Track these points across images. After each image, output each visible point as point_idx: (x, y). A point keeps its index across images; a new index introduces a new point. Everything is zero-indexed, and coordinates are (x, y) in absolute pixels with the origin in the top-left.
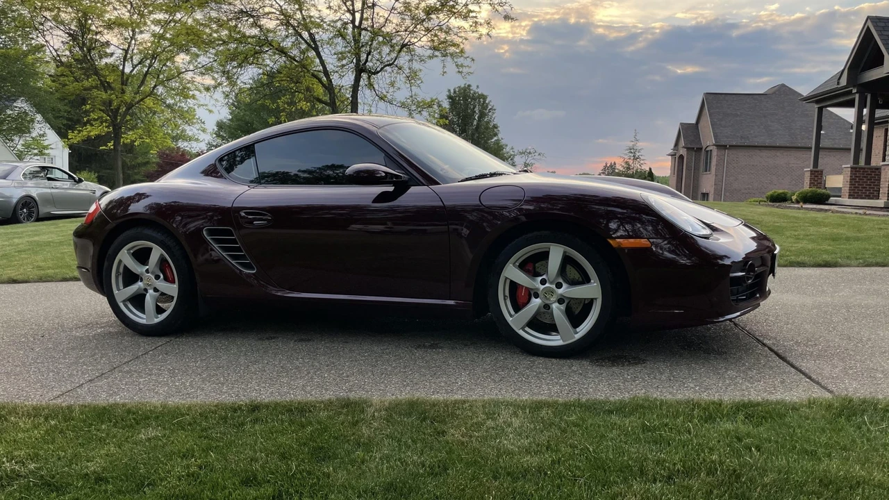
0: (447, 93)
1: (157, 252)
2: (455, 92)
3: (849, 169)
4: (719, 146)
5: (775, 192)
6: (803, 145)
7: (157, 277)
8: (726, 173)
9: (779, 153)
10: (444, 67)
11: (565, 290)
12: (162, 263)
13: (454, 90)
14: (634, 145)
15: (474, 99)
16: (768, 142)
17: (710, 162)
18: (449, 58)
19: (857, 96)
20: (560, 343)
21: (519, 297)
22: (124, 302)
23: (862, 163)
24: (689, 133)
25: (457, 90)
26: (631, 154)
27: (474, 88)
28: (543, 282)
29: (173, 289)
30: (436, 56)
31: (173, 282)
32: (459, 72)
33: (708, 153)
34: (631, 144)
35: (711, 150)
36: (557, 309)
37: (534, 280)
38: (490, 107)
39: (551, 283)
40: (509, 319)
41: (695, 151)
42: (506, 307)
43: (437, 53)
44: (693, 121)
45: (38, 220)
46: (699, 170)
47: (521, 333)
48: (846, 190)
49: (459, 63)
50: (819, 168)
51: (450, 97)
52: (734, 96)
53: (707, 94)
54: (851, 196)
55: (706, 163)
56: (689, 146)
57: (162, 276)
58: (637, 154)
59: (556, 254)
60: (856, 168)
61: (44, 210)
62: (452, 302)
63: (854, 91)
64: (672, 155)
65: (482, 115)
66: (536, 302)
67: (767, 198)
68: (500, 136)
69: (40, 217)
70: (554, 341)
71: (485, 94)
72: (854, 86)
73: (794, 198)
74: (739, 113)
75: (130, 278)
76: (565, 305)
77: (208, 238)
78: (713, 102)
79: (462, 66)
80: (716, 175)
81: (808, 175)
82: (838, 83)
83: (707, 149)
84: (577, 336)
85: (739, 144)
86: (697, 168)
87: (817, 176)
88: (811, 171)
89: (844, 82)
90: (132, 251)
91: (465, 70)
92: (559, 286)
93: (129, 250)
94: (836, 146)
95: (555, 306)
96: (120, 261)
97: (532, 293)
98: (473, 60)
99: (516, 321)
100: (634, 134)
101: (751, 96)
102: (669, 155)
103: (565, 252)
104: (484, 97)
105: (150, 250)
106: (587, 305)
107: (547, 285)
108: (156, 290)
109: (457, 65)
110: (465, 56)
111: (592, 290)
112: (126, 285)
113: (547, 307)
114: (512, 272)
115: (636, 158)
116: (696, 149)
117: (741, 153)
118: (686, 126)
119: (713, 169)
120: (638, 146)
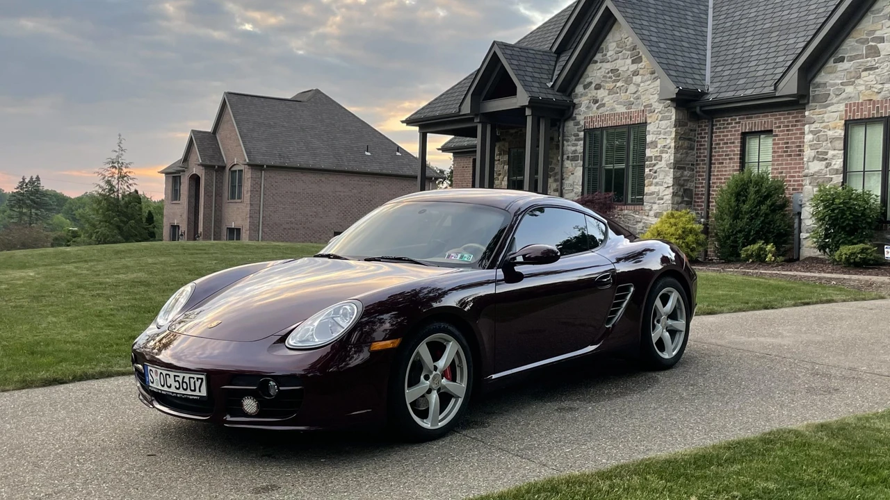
4: (256, 167)
6: (350, 169)
8: (264, 202)
9: (323, 178)
14: (118, 157)
16: (311, 164)
17: (240, 186)
19: (480, 125)
24: (204, 142)
26: (114, 170)
33: (236, 176)
34: (114, 156)
35: (241, 171)
41: (216, 171)
44: (210, 129)
46: (221, 196)
52: (262, 100)
53: (229, 94)
55: (233, 187)
56: (208, 163)
58: (125, 170)
63: (477, 119)
72: (477, 115)
74: (272, 123)
78: (234, 104)
80: (251, 204)
82: (460, 110)
83: (233, 169)
85: (278, 164)
86: (219, 194)
89: (466, 109)
94: (384, 172)
100: (118, 141)
101: (283, 102)
102: (162, 172)
115: (122, 177)
116: (216, 168)
117: (280, 177)
118: (200, 135)
119: (246, 196)
120: (126, 158)
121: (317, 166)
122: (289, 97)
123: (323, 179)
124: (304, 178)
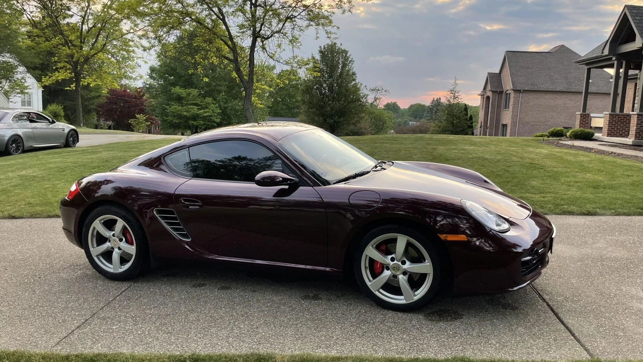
0: (319, 49)
1: (120, 224)
2: (324, 48)
3: (608, 116)
4: (515, 91)
5: (555, 129)
6: (576, 90)
7: (121, 240)
8: (520, 110)
10: (317, 33)
11: (408, 266)
12: (124, 231)
13: (324, 46)
14: (454, 88)
15: (338, 53)
16: (551, 88)
17: (509, 102)
18: (321, 27)
19: (616, 63)
20: (404, 302)
21: (376, 269)
22: (97, 256)
23: (618, 111)
24: (494, 80)
25: (326, 46)
26: (452, 95)
27: (338, 45)
28: (393, 259)
29: (132, 250)
30: (311, 25)
31: (132, 244)
32: (328, 37)
33: (508, 95)
34: (452, 87)
35: (510, 93)
36: (402, 279)
37: (386, 258)
38: (350, 59)
39: (398, 261)
40: (369, 284)
41: (498, 94)
42: (366, 275)
43: (312, 23)
44: (498, 72)
45: (24, 151)
46: (500, 107)
47: (377, 293)
48: (605, 130)
49: (328, 31)
50: (587, 112)
51: (321, 52)
53: (508, 52)
54: (609, 135)
55: (506, 102)
56: (494, 90)
57: (124, 240)
58: (457, 94)
59: (402, 242)
60: (613, 115)
61: (27, 144)
62: (328, 269)
63: (614, 59)
64: (482, 95)
65: (344, 65)
66: (387, 273)
67: (549, 133)
68: (357, 81)
69: (25, 149)
70: (400, 300)
71: (347, 50)
72: (614, 55)
73: (568, 134)
74: (531, 66)
75: (101, 240)
76: (407, 276)
77: (157, 216)
78: (512, 57)
79: (330, 33)
80: (513, 112)
81: (579, 117)
82: (602, 53)
83: (507, 92)
84: (416, 298)
85: (530, 89)
86: (499, 107)
87: (586, 118)
88: (581, 114)
89: (606, 52)
90: (102, 221)
91: (332, 36)
92: (404, 263)
93: (100, 221)
94: (599, 91)
95: (401, 277)
96: (94, 228)
97: (385, 267)
98: (338, 28)
99: (374, 285)
100: (455, 80)
101: (540, 54)
102: (479, 95)
103: (408, 241)
104: (346, 52)
105: (116, 221)
106: (423, 277)
107: (395, 262)
108: (119, 249)
109: (327, 33)
110: (333, 25)
111: (426, 267)
112: (98, 245)
113: (395, 276)
114: (371, 252)
115: (455, 98)
116: (499, 92)
117: (531, 96)
118: (492, 75)
119: (511, 107)
120: (457, 89)
121: (555, 90)
122: (547, 51)
123: (558, 97)
124: (546, 97)
